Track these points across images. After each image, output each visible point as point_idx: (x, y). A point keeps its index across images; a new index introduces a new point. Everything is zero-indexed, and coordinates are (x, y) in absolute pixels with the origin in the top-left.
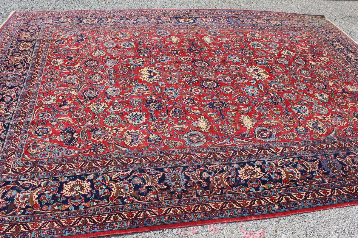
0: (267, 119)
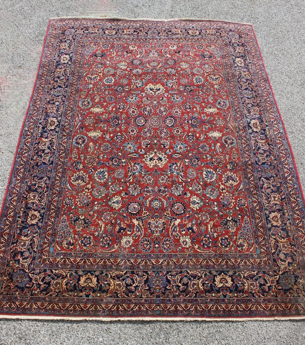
0: (95, 147)
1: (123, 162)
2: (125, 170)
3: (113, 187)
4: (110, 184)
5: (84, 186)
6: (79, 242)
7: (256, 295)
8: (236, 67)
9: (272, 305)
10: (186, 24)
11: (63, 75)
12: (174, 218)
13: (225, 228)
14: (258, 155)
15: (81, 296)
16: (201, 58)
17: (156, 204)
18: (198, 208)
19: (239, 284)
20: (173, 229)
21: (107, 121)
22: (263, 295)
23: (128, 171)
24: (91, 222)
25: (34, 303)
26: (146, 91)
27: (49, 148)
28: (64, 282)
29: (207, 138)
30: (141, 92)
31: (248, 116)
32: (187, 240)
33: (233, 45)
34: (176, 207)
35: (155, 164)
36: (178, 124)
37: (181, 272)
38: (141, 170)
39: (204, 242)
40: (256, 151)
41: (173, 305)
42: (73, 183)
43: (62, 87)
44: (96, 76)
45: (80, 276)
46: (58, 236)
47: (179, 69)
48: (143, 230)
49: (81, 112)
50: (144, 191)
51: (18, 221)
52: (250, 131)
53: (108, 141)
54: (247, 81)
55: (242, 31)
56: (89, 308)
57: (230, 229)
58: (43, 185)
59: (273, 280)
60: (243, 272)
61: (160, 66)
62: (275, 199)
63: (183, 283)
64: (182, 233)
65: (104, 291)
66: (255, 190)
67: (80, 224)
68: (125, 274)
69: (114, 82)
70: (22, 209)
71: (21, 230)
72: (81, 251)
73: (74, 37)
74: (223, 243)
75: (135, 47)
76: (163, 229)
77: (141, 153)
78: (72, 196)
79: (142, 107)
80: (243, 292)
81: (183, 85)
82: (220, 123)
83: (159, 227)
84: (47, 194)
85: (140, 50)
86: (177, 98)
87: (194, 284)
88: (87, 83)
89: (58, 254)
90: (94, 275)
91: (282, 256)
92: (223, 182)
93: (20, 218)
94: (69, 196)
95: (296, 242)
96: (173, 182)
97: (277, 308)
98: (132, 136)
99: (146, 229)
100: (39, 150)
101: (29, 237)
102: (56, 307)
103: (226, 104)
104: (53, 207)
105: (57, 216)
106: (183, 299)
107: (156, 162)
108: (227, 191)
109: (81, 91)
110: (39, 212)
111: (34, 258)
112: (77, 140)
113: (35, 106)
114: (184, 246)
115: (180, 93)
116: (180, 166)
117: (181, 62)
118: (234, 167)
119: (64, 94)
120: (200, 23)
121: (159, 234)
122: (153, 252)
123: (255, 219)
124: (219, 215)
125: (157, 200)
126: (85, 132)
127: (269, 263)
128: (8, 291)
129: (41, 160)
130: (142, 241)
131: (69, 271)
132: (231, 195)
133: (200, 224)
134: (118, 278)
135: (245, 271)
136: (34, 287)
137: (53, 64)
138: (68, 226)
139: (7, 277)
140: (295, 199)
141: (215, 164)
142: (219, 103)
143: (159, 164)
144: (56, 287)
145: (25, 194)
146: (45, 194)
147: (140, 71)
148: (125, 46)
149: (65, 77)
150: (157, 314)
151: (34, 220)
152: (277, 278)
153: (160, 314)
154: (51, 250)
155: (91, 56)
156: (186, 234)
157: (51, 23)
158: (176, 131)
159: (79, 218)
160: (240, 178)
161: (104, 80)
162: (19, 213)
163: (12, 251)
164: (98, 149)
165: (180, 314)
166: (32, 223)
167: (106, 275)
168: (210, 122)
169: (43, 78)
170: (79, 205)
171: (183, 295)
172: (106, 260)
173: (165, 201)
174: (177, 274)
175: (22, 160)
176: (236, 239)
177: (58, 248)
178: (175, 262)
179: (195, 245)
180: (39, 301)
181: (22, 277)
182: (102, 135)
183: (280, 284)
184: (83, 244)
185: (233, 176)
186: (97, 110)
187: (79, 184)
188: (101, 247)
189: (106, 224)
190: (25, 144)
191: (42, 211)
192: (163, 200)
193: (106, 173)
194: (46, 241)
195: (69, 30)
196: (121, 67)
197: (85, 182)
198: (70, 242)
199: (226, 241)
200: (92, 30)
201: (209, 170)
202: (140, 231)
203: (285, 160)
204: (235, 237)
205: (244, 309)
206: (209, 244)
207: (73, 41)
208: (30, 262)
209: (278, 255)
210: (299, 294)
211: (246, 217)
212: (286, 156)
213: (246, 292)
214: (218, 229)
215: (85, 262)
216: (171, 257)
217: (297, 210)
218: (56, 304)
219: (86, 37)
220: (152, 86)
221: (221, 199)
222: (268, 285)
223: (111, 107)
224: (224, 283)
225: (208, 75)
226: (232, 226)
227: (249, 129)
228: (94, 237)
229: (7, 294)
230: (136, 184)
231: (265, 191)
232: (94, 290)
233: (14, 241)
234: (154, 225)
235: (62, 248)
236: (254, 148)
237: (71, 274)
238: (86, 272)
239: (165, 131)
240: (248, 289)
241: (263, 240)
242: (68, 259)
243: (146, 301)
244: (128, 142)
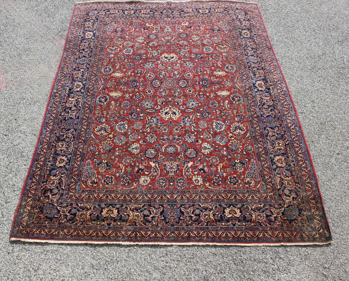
0: (116, 105)
1: (141, 116)
2: (143, 123)
3: (132, 136)
4: (129, 133)
5: (106, 136)
6: (102, 181)
7: (263, 224)
8: (242, 39)
9: (278, 233)
10: (197, 4)
11: (88, 48)
12: (187, 161)
13: (233, 169)
14: (263, 109)
15: (104, 225)
16: (210, 32)
17: (171, 150)
18: (209, 153)
19: (247, 215)
20: (186, 170)
21: (126, 84)
22: (270, 224)
23: (146, 123)
24: (113, 165)
25: (61, 230)
26: (161, 60)
27: (75, 106)
28: (88, 213)
29: (217, 96)
30: (157, 60)
31: (254, 78)
32: (199, 179)
33: (239, 20)
34: (189, 152)
35: (169, 117)
36: (190, 85)
37: (193, 205)
38: (157, 122)
39: (215, 180)
40: (261, 106)
41: (186, 232)
42: (96, 133)
43: (86, 57)
44: (116, 47)
45: (102, 208)
46: (83, 176)
47: (191, 41)
48: (159, 171)
49: (104, 77)
50: (160, 139)
51: (47, 165)
52: (256, 90)
53: (128, 100)
54: (252, 50)
55: (247, 9)
56: (110, 234)
57: (238, 170)
58: (71, 136)
59: (278, 212)
60: (250, 205)
61: (173, 39)
62: (280, 145)
63: (196, 214)
64: (194, 173)
65: (124, 221)
66: (260, 138)
67: (103, 167)
68: (143, 207)
69: (133, 52)
70: (52, 155)
71: (50, 171)
72: (104, 188)
73: (97, 17)
74: (232, 181)
75: (151, 24)
76: (177, 170)
77: (157, 108)
78: (96, 144)
79: (157, 72)
80: (251, 222)
81: (194, 54)
82: (229, 84)
83: (174, 168)
84: (74, 143)
85: (155, 26)
86: (189, 64)
87: (205, 215)
88: (108, 53)
89: (83, 191)
90: (115, 208)
91: (287, 192)
92: (232, 131)
93: (50, 162)
94: (93, 144)
95: (300, 180)
96: (186, 132)
97: (283, 235)
98: (149, 95)
99: (161, 170)
100: (66, 108)
101: (57, 177)
102: (80, 234)
103: (233, 69)
104: (79, 153)
105: (82, 160)
106: (195, 227)
107: (170, 116)
108: (235, 138)
109: (103, 59)
110: (67, 157)
111: (62, 195)
112: (100, 99)
113: (63, 73)
114: (196, 184)
115: (191, 60)
116: (192, 118)
117: (192, 35)
118: (241, 119)
119: (89, 62)
120: (210, 3)
121: (174, 174)
122: (168, 188)
123: (261, 161)
124: (227, 159)
125: (172, 146)
126: (107, 92)
127: (274, 197)
128: (38, 221)
129: (68, 116)
130: (159, 180)
131: (93, 204)
132: (239, 142)
133: (210, 166)
134: (137, 210)
135: (252, 204)
136: (62, 217)
137: (79, 39)
138: (92, 168)
139: (38, 210)
140: (298, 145)
141: (224, 117)
142: (227, 68)
143: (173, 117)
144: (81, 217)
145: (55, 144)
146: (72, 142)
147: (156, 44)
148: (142, 23)
149: (89, 49)
150: (172, 240)
151: (61, 163)
152: (282, 210)
153: (174, 240)
154: (77, 187)
155: (112, 32)
156: (198, 174)
157: (77, 6)
158: (189, 91)
159: (102, 162)
160: (247, 127)
161: (124, 51)
162: (49, 158)
163: (42, 188)
164: (119, 106)
165: (193, 239)
166: (60, 165)
167: (126, 207)
168: (219, 83)
169: (69, 51)
170: (102, 152)
171: (196, 224)
172: (126, 196)
173: (179, 147)
174: (189, 207)
175: (52, 115)
176: (244, 177)
177: (83, 186)
178: (188, 198)
179: (207, 183)
180: (66, 228)
181: (51, 210)
182: (122, 95)
183: (286, 215)
184: (105, 183)
185: (241, 126)
186: (118, 75)
187: (102, 134)
188: (122, 185)
189: (126, 167)
190: (54, 103)
191: (69, 156)
192: (177, 146)
193: (126, 125)
194: (73, 181)
195: (93, 11)
196: (139, 41)
197: (108, 133)
198: (94, 181)
199: (234, 179)
200: (113, 11)
201: (218, 122)
202: (157, 172)
203: (289, 113)
204: (243, 176)
205: (252, 236)
206: (219, 182)
207: (96, 21)
208: (58, 198)
209: (283, 191)
210: (304, 224)
211: (252, 160)
212: (289, 109)
213: (254, 222)
214: (227, 170)
215: (107, 197)
216: (185, 193)
217: (300, 153)
218: (80, 231)
219: (108, 17)
220: (166, 55)
221: (230, 145)
222: (274, 216)
223: (129, 72)
224: (233, 214)
225: (217, 46)
226: (240, 167)
227: (254, 89)
228: (116, 177)
229: (38, 223)
230: (152, 134)
231: (270, 139)
232: (114, 219)
233: (44, 181)
234: (169, 167)
235: (87, 186)
236: (259, 104)
237: (95, 207)
238: (108, 205)
239: (178, 90)
240: (256, 219)
241: (269, 178)
242: (92, 195)
243: (161, 229)
244: (145, 100)
